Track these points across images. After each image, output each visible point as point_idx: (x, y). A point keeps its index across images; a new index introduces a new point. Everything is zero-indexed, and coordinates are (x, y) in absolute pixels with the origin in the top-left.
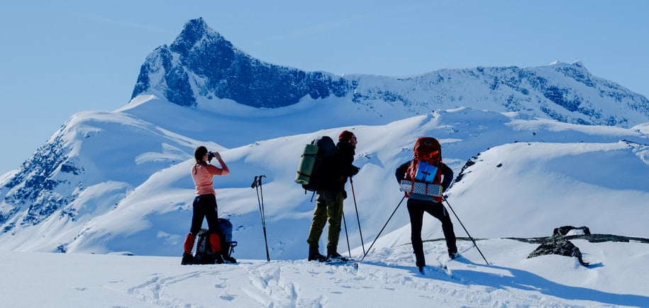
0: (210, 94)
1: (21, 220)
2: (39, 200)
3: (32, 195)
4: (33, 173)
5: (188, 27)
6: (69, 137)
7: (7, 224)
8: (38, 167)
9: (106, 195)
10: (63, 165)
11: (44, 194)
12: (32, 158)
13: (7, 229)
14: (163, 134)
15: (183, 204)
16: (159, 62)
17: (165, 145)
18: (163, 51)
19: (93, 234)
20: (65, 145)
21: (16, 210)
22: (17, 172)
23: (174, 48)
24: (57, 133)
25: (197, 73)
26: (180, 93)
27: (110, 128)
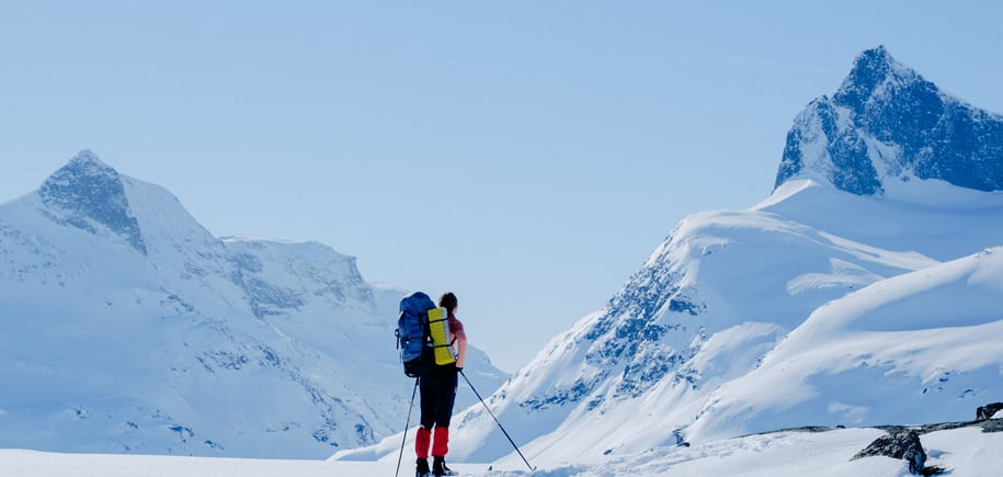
0: (905, 172)
1: (613, 390)
2: (639, 356)
3: (627, 350)
4: (627, 316)
5: (862, 63)
6: (679, 254)
7: (592, 397)
8: (634, 306)
9: (745, 345)
10: (672, 301)
11: (645, 348)
12: (623, 291)
13: (593, 404)
14: (829, 242)
15: (869, 356)
16: (816, 124)
17: (835, 262)
18: (821, 106)
19: (724, 409)
20: (674, 269)
21: (605, 375)
22: (601, 314)
23: (841, 100)
24: (659, 250)
25: (881, 139)
26: (856, 174)
27: (744, 237)
